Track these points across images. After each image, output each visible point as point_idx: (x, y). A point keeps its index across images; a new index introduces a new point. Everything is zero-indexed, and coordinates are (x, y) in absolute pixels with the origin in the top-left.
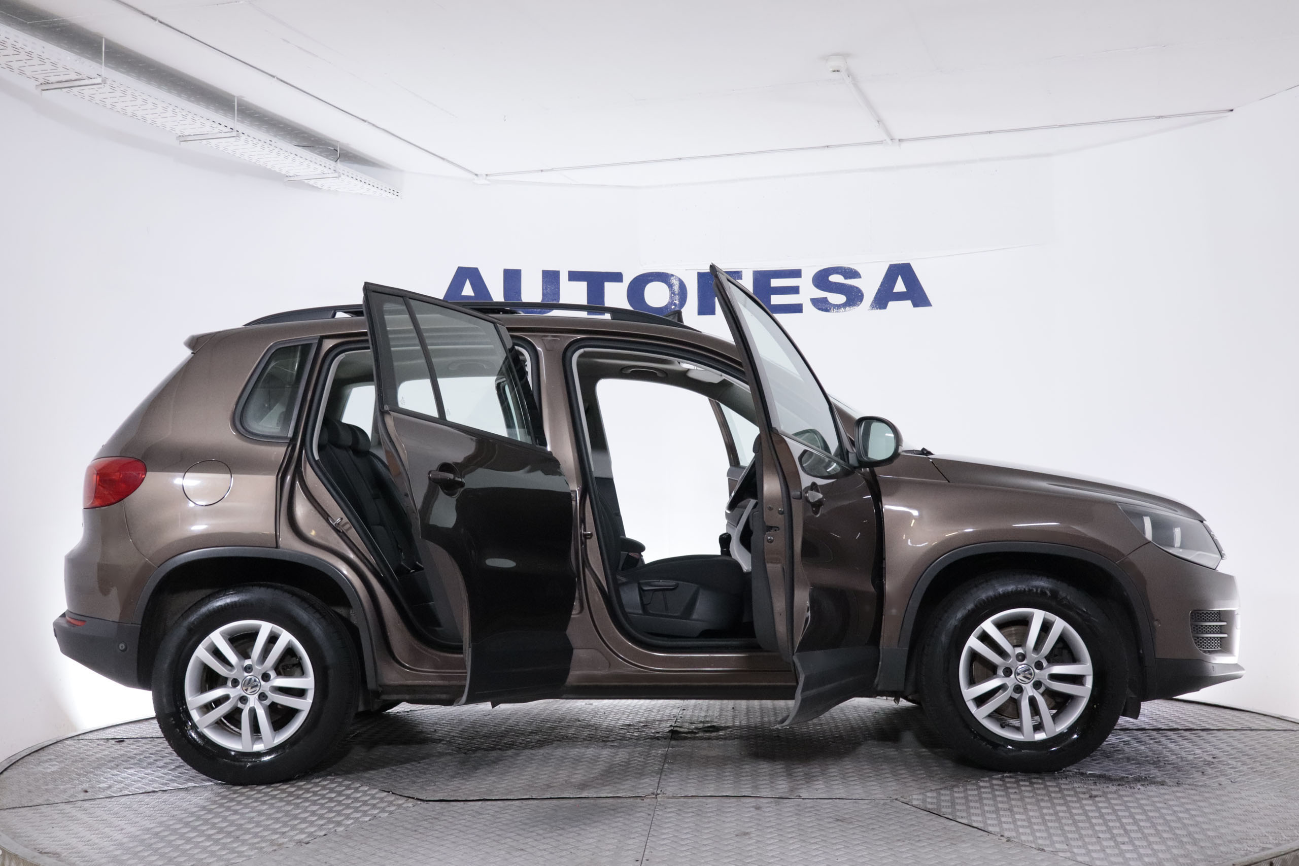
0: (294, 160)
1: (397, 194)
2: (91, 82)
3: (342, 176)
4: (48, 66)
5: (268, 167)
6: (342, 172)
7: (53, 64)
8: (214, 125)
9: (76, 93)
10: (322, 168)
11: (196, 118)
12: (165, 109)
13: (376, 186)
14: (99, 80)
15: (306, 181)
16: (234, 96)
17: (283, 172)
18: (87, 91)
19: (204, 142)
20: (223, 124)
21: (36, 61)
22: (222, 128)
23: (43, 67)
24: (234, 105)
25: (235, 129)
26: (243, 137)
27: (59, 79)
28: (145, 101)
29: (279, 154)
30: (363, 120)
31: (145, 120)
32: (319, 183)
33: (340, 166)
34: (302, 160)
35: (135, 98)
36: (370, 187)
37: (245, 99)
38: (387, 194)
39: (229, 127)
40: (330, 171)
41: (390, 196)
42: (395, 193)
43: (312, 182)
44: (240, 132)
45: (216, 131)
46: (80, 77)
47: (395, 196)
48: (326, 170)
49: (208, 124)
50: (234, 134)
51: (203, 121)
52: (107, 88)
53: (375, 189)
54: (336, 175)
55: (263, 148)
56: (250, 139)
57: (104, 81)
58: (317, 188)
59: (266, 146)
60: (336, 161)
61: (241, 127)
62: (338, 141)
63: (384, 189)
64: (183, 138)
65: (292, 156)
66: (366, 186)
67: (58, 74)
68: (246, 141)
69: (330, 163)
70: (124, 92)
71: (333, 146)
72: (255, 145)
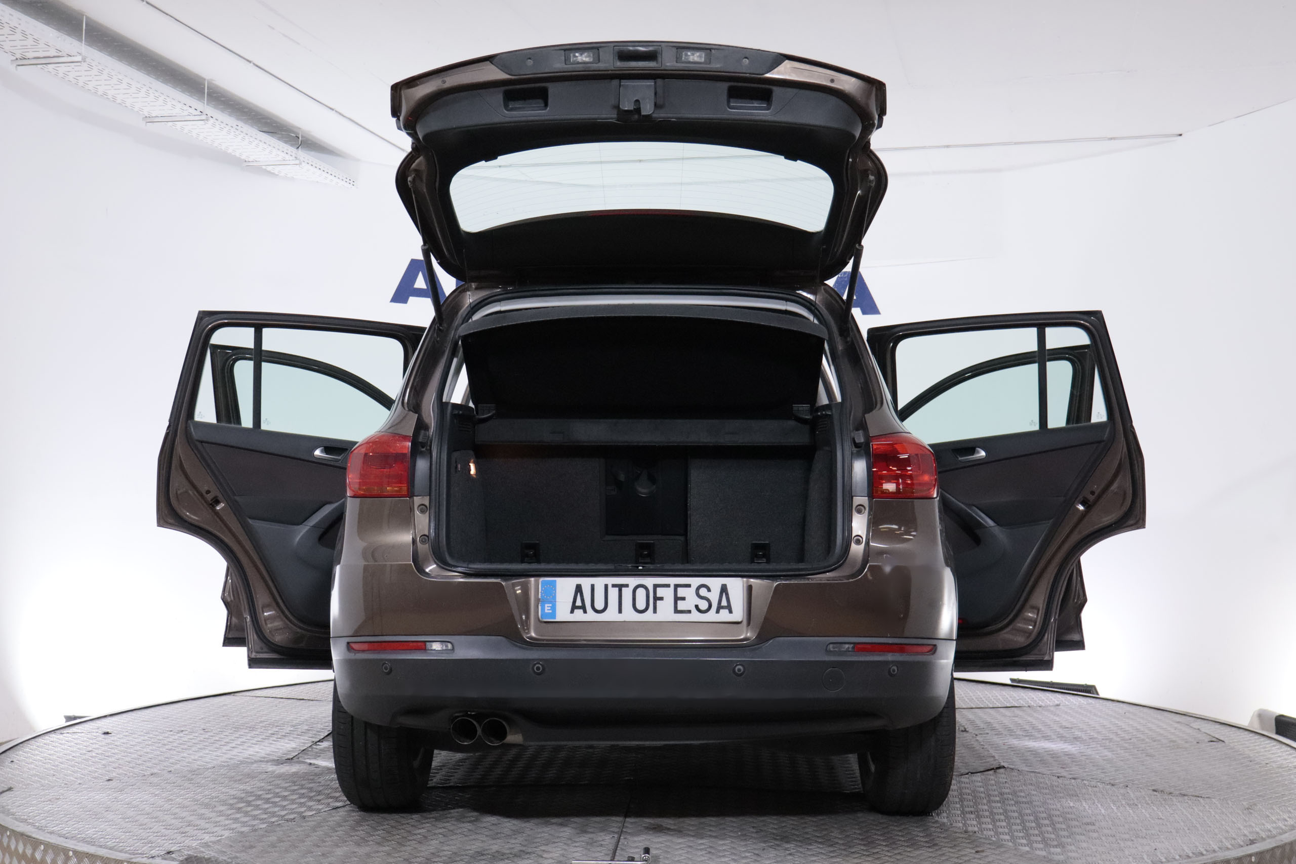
0: (257, 146)
1: (353, 183)
2: (70, 59)
3: (303, 163)
4: (30, 42)
5: (229, 152)
6: (302, 159)
7: (36, 40)
8: (185, 108)
9: (51, 70)
10: (284, 155)
11: (168, 100)
12: (139, 90)
13: (334, 175)
14: (79, 58)
15: (264, 167)
16: (205, 79)
17: (243, 157)
18: (62, 69)
19: (170, 124)
20: (194, 107)
21: (18, 36)
22: (192, 111)
23: (24, 43)
24: (204, 89)
25: (205, 113)
26: (212, 120)
27: (37, 55)
28: (120, 81)
29: (243, 139)
30: (331, 109)
31: (114, 99)
32: (276, 170)
33: (302, 154)
34: (265, 146)
35: (111, 77)
36: (328, 175)
37: (214, 82)
38: (343, 183)
39: (199, 111)
40: (291, 158)
41: (347, 185)
42: (351, 182)
43: (269, 168)
44: (209, 115)
45: (186, 113)
46: (60, 54)
47: (351, 185)
48: (287, 157)
49: (179, 106)
50: (204, 117)
51: (174, 102)
52: (85, 66)
53: (332, 177)
54: (297, 162)
55: (229, 132)
56: (217, 123)
57: (84, 60)
58: (273, 174)
59: (233, 130)
60: (298, 148)
61: (210, 110)
62: (300, 128)
63: (341, 178)
64: (149, 119)
65: (256, 142)
66: (325, 174)
67: (37, 50)
68: (214, 125)
69: (292, 150)
70: (101, 72)
71: (294, 132)
72: (221, 129)
